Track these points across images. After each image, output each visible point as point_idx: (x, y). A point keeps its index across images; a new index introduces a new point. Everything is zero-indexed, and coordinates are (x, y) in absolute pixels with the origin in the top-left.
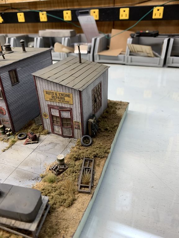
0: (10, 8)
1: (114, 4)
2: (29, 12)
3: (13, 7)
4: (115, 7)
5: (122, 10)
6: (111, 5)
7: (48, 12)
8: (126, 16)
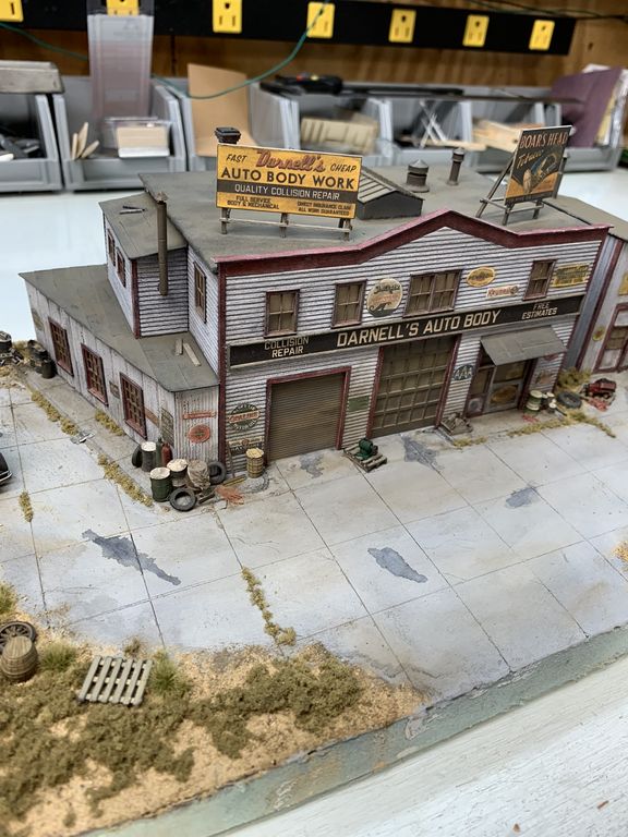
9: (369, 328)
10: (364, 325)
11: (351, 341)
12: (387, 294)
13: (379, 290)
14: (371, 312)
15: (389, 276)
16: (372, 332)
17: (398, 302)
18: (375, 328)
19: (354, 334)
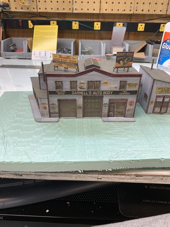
0: (39, 15)
1: (131, 19)
2: (62, 21)
3: (42, 15)
4: (131, 22)
5: (140, 25)
6: (128, 20)
7: (80, 22)
8: (142, 29)
9: (79, 91)
10: (78, 90)
11: (75, 93)
12: (82, 84)
13: (80, 83)
14: (79, 88)
15: (82, 81)
16: (80, 92)
17: (85, 86)
18: (81, 91)
19: (76, 92)
